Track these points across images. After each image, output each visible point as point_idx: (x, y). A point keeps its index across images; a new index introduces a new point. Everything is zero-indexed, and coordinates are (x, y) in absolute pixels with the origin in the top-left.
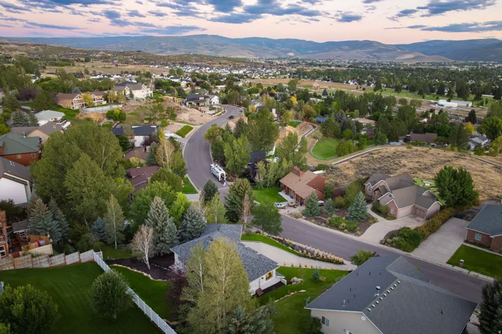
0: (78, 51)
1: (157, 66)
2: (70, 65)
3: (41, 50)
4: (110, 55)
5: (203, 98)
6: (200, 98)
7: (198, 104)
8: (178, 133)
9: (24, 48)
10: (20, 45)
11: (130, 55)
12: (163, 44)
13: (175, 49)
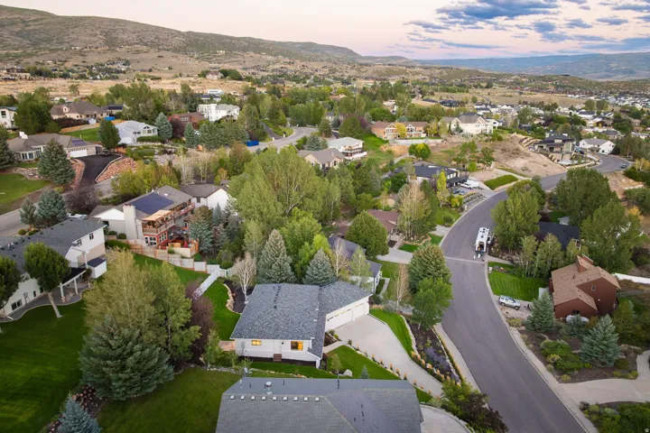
0: (487, 75)
1: (578, 96)
2: (463, 92)
3: (445, 74)
4: (524, 80)
5: (560, 141)
6: (557, 141)
7: (551, 149)
8: (487, 184)
9: (428, 72)
10: (426, 68)
11: (552, 81)
12: (613, 65)
13: (631, 72)
